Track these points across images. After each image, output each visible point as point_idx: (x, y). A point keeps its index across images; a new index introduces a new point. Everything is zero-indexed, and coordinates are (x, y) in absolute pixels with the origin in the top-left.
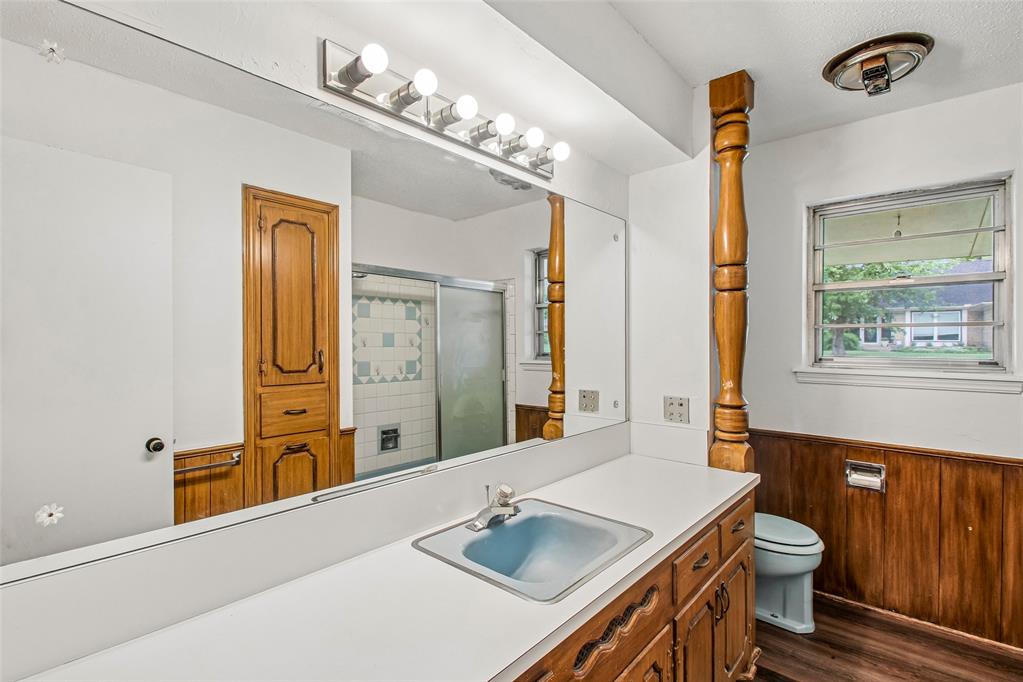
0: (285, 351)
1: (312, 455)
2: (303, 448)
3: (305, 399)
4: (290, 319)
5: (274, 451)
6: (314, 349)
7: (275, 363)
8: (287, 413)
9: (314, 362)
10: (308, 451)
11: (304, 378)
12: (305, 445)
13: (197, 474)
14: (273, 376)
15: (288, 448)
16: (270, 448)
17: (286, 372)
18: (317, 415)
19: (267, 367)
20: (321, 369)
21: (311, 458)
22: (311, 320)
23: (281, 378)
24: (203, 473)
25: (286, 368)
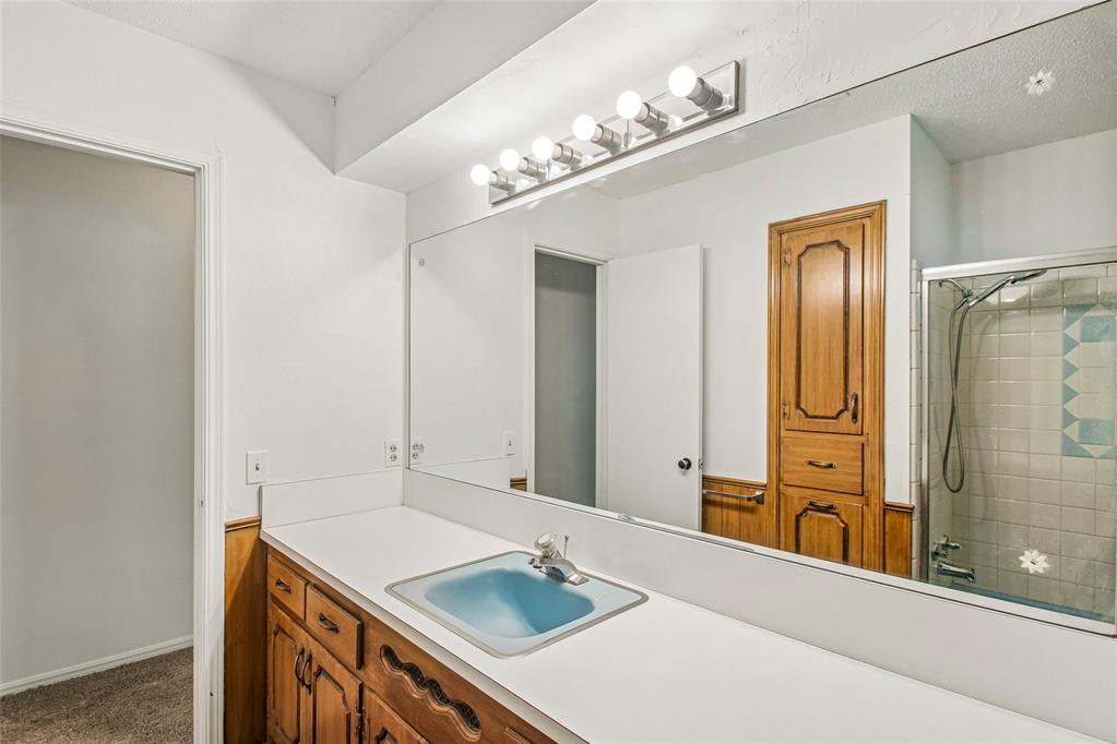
0: (809, 391)
1: (843, 522)
2: (829, 509)
3: (831, 451)
4: (816, 354)
5: (796, 501)
6: (846, 391)
7: (798, 406)
8: (811, 463)
9: (846, 408)
10: (837, 514)
11: (832, 425)
12: (831, 507)
13: (731, 500)
14: (796, 418)
15: (811, 504)
16: (792, 497)
17: (811, 417)
18: (848, 474)
19: (791, 409)
20: (855, 417)
21: (842, 525)
22: (842, 355)
23: (806, 424)
24: (734, 501)
25: (809, 414)
